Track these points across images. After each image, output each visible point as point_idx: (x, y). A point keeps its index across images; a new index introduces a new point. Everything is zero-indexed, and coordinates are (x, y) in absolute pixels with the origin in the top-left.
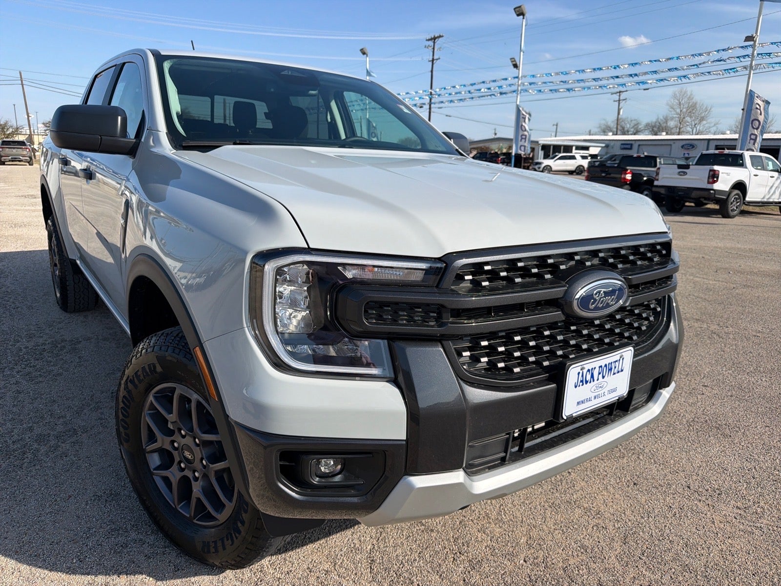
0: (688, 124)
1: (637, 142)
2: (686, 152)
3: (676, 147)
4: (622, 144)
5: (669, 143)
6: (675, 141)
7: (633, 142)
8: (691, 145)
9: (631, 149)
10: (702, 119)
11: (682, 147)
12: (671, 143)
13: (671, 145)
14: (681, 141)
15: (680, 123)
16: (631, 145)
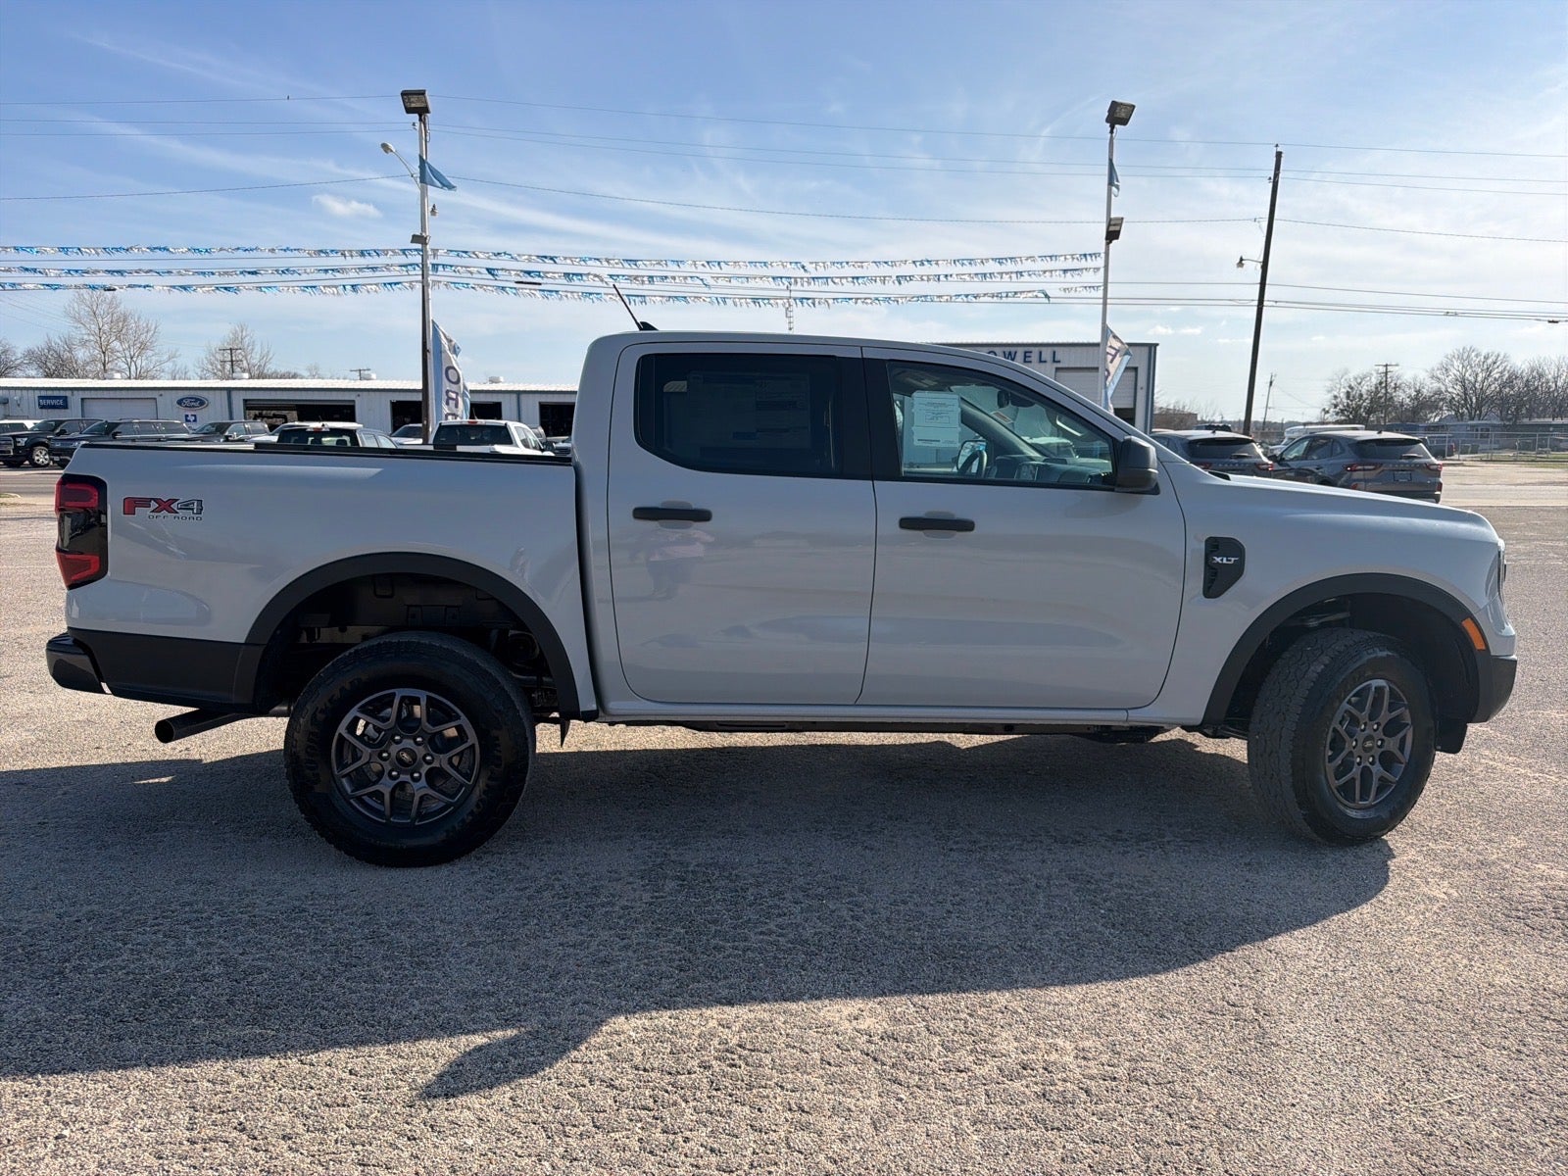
0: (119, 354)
1: (75, 392)
2: (189, 414)
3: (167, 403)
4: (40, 397)
5: (149, 394)
6: (162, 392)
7: (68, 394)
8: (197, 400)
9: (65, 406)
10: (143, 347)
11: (180, 402)
12: (155, 394)
13: (155, 399)
14: (174, 392)
15: (104, 353)
16: (65, 399)
